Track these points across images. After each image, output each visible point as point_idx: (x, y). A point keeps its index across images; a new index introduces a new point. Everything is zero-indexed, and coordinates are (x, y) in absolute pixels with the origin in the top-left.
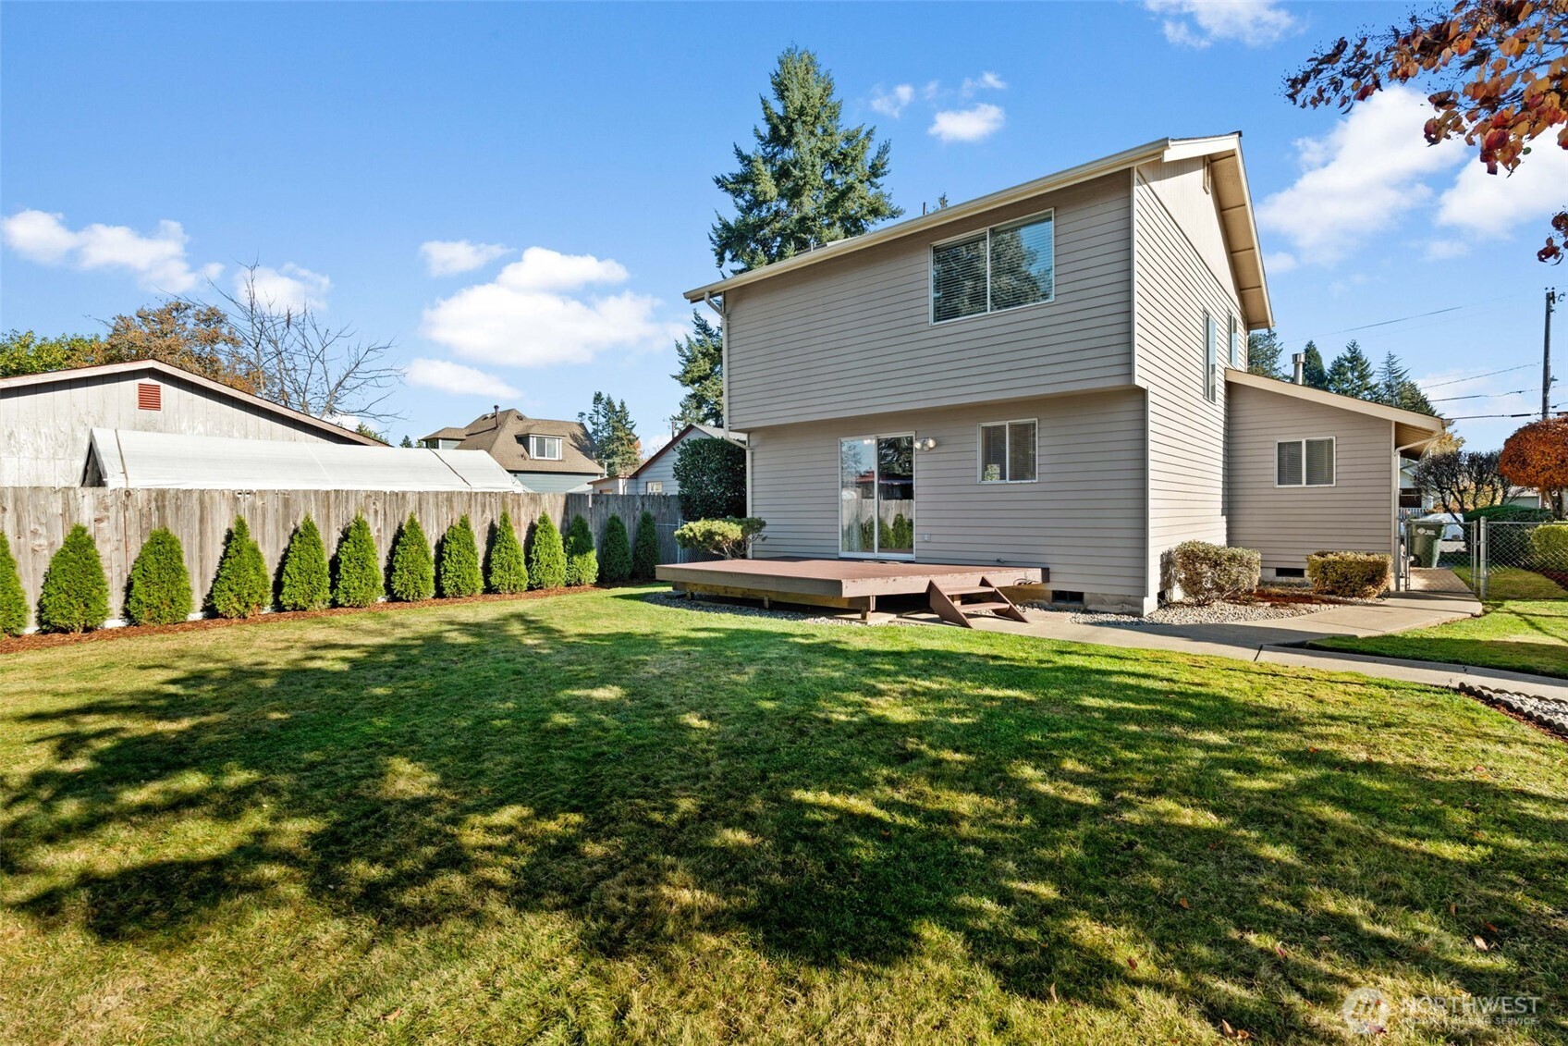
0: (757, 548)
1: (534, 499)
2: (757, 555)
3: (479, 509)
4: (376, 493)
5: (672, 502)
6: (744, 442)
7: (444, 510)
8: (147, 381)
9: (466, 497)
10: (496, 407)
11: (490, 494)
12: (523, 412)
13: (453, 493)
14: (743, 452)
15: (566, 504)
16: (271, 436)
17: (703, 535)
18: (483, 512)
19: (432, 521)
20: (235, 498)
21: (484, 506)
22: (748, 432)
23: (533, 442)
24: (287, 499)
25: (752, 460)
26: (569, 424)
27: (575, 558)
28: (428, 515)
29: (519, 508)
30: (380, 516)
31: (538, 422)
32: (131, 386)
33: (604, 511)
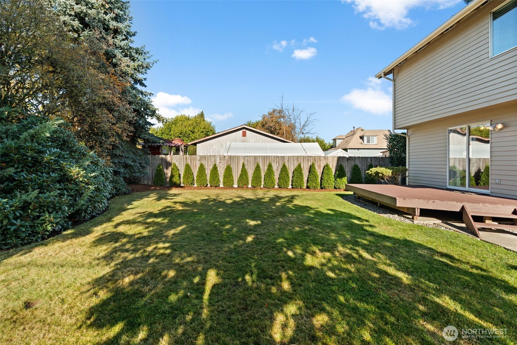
0: (410, 180)
1: (325, 158)
2: (411, 184)
3: (307, 161)
4: (277, 156)
5: (386, 160)
6: (405, 134)
7: (296, 161)
8: (244, 130)
9: (302, 157)
10: (354, 127)
11: (310, 156)
12: (363, 128)
13: (298, 156)
14: (405, 138)
15: (338, 160)
16: (268, 142)
17: (375, 173)
18: (308, 162)
19: (292, 165)
20: (244, 157)
21: (308, 160)
22: (407, 128)
23: (365, 138)
24: (255, 157)
25: (409, 141)
26: (384, 130)
27: (338, 179)
28: (291, 162)
29: (320, 161)
30: (278, 163)
31: (368, 131)
32: (241, 132)
33: (353, 163)
